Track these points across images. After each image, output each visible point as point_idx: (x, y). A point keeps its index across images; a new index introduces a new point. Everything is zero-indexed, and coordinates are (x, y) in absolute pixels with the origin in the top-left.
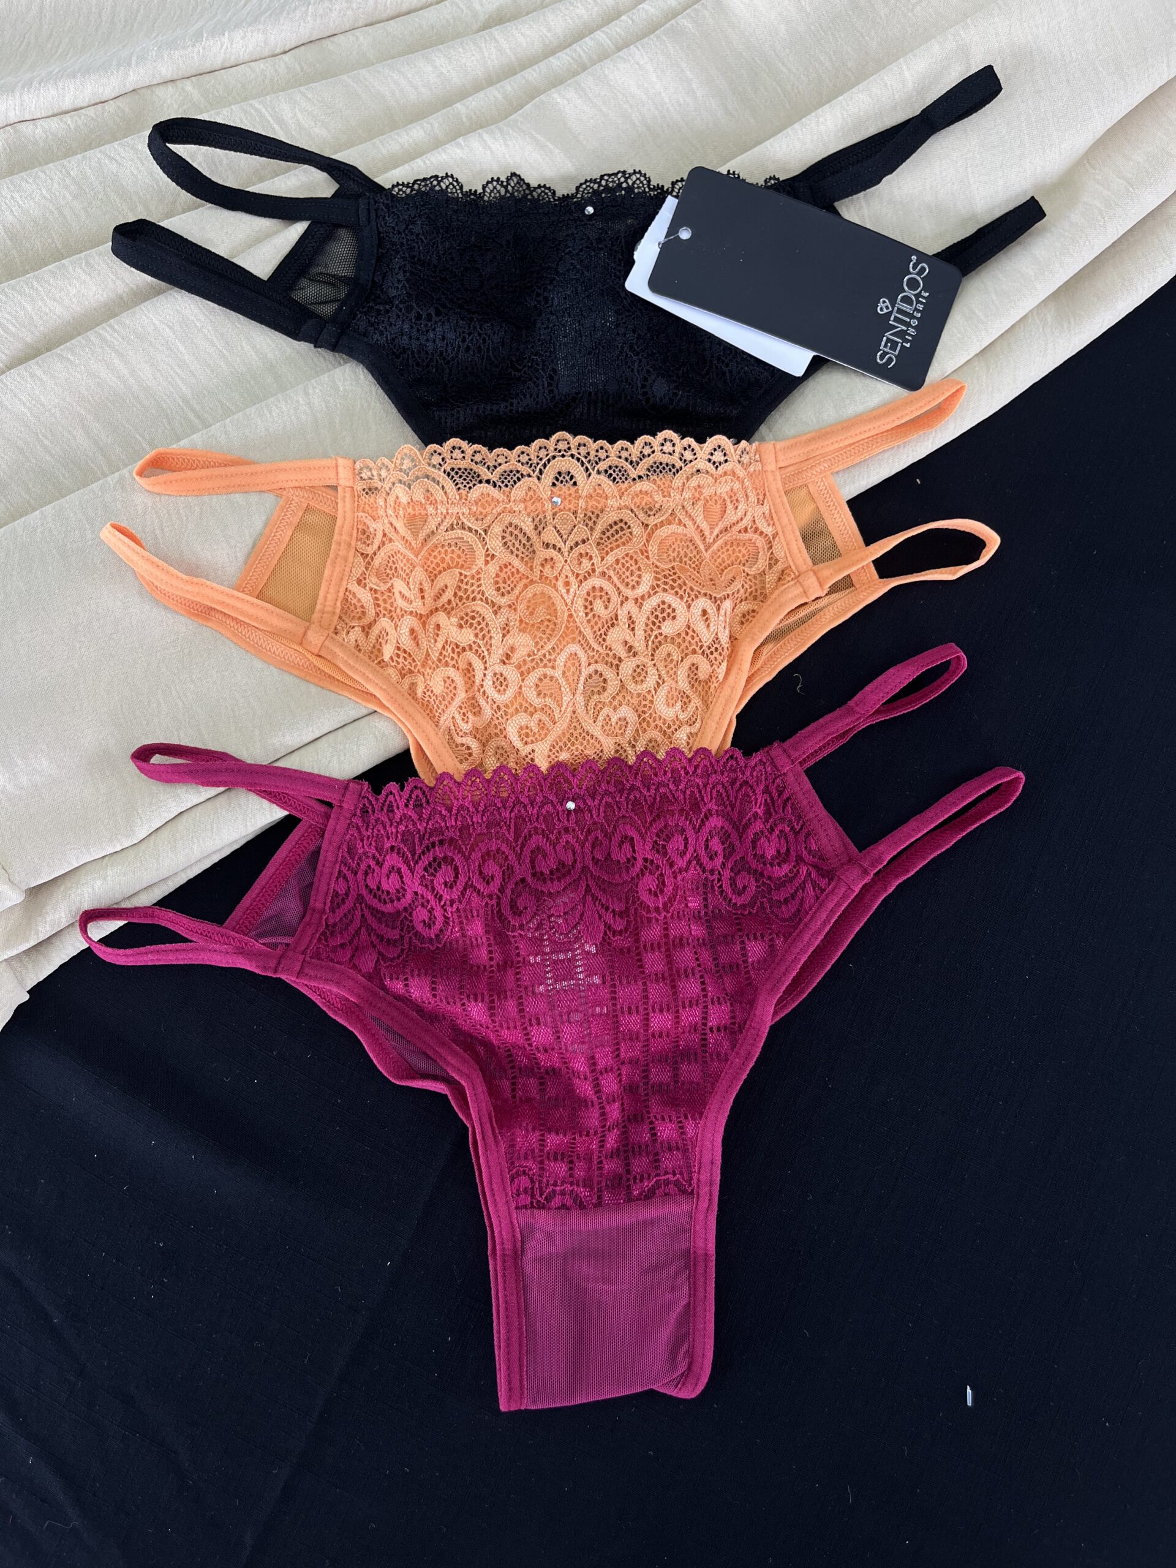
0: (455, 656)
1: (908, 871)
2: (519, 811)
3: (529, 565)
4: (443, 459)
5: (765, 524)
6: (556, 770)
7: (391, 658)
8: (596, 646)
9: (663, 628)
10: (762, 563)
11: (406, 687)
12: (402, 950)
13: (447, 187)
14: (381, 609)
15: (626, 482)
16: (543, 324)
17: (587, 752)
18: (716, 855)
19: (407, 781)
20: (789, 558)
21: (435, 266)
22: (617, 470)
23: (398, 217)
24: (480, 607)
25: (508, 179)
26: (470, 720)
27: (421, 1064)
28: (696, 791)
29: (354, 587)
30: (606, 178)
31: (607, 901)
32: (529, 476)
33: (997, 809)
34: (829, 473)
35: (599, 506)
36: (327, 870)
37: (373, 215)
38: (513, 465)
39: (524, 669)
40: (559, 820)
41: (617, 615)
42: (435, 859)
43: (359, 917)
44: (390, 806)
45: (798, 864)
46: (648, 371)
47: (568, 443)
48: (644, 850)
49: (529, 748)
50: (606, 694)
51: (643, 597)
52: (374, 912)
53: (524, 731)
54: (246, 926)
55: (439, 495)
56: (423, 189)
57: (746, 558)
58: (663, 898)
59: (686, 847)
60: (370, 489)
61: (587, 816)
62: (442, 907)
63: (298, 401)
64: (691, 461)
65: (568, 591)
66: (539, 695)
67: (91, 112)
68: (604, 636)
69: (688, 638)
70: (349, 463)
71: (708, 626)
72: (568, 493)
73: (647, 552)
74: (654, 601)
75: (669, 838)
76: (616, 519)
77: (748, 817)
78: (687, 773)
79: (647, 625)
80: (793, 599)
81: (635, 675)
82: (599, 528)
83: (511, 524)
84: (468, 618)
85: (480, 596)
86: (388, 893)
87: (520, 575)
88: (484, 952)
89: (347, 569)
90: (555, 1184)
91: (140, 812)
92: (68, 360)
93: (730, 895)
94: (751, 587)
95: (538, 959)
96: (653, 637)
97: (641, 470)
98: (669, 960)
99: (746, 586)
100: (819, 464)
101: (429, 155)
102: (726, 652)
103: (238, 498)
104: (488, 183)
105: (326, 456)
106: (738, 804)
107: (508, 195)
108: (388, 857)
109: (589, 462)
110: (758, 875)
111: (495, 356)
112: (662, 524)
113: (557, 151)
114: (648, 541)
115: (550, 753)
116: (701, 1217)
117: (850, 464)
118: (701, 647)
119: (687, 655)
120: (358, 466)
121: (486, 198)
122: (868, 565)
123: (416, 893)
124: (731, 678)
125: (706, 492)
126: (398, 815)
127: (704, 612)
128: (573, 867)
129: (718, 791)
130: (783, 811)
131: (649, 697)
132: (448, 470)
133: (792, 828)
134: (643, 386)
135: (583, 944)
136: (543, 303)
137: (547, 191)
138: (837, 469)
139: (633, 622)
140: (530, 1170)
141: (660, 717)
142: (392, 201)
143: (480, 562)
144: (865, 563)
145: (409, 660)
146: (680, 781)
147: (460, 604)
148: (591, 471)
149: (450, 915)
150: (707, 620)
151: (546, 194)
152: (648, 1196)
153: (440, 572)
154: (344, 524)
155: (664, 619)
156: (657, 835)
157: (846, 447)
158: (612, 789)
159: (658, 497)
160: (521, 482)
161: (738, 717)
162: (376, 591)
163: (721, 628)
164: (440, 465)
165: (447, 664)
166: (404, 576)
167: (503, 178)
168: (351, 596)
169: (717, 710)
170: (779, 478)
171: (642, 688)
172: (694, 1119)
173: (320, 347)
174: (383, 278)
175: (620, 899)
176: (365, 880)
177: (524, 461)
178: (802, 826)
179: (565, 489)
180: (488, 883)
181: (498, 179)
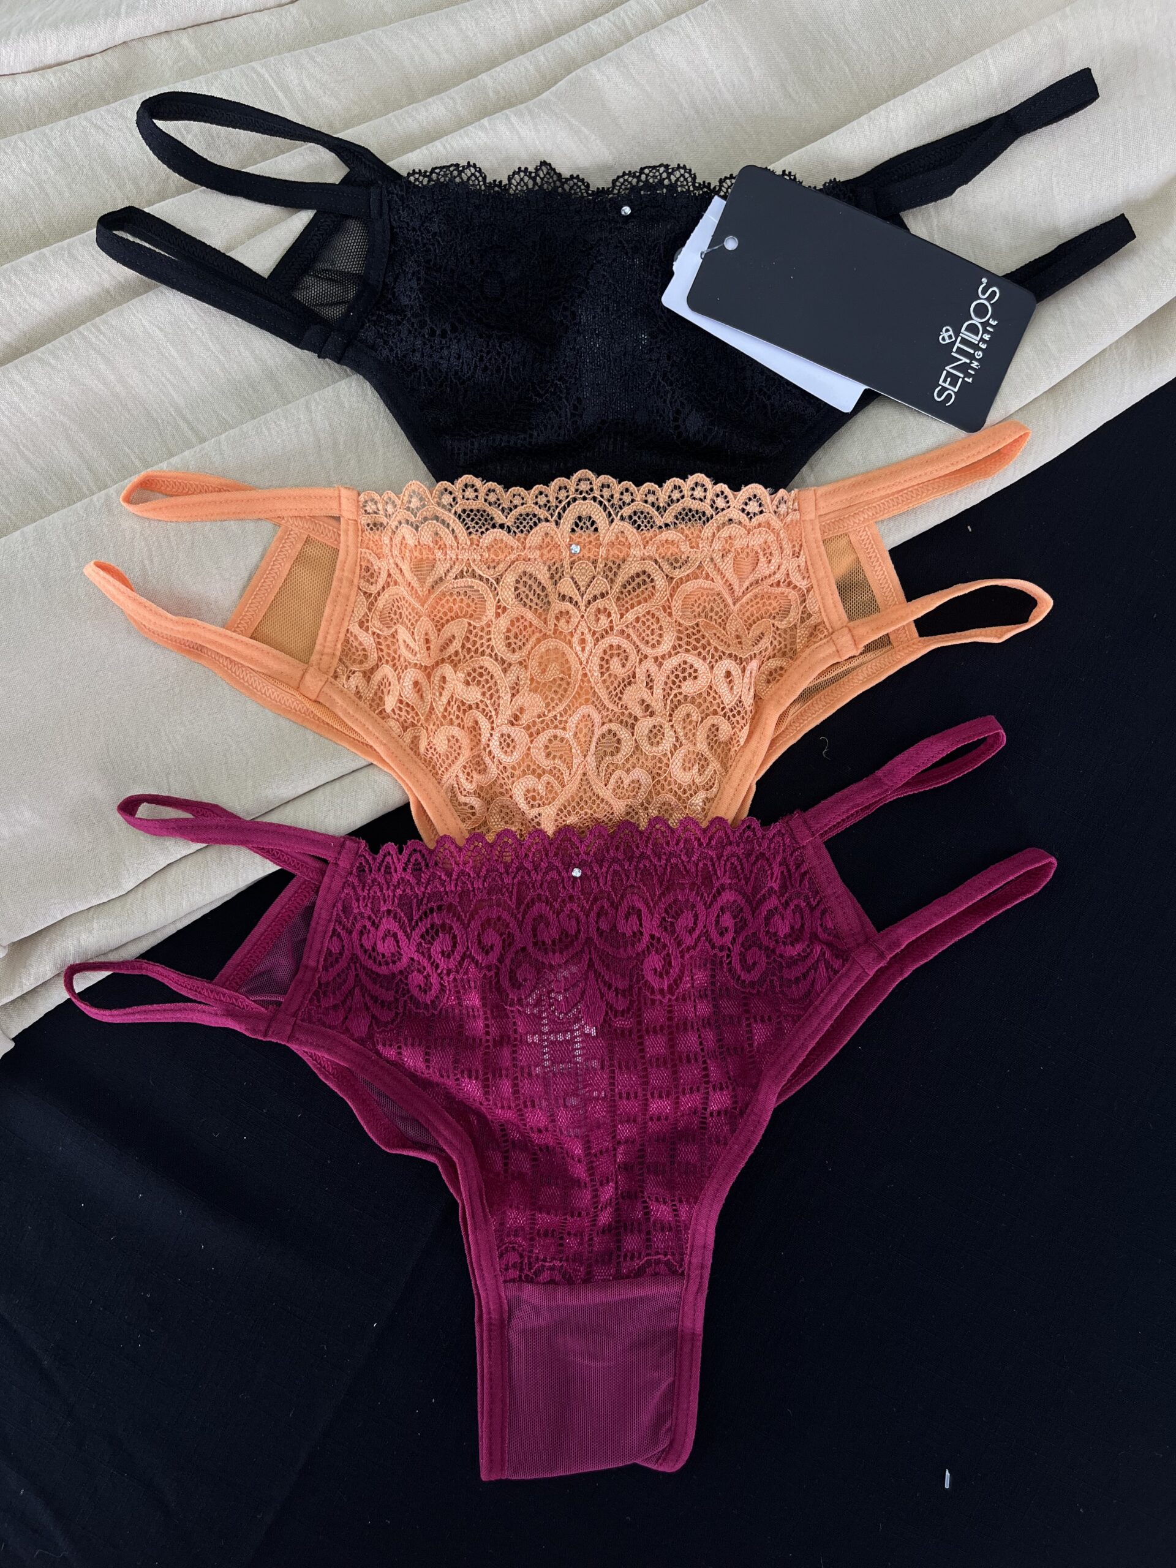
0: (461, 715)
1: (926, 956)
2: (522, 877)
3: (543, 617)
4: (454, 499)
5: (800, 578)
6: (563, 834)
7: (393, 710)
8: (611, 706)
9: (683, 687)
10: (794, 616)
11: (408, 740)
12: (397, 1014)
13: (469, 178)
14: (384, 654)
15: (652, 531)
16: (569, 343)
17: (596, 815)
18: (726, 931)
19: (406, 843)
20: (823, 614)
21: (452, 271)
22: (642, 516)
23: (414, 211)
24: (488, 662)
25: (537, 170)
26: (475, 779)
27: (412, 1133)
28: (709, 863)
29: (355, 629)
30: (647, 171)
31: (611, 978)
32: (547, 520)
33: (1024, 894)
34: (871, 522)
35: (621, 556)
36: (320, 929)
37: (386, 209)
38: (530, 507)
39: (533, 730)
40: (564, 887)
41: (634, 673)
42: (432, 926)
43: (353, 978)
44: (388, 867)
45: (811, 942)
46: (682, 403)
47: (591, 484)
48: (651, 926)
49: (535, 811)
50: (620, 756)
51: (663, 657)
52: (369, 973)
53: (531, 794)
54: (236, 983)
55: (449, 539)
56: (442, 180)
57: (777, 610)
58: (669, 980)
59: (695, 923)
60: (375, 525)
61: (594, 884)
62: (439, 975)
63: (299, 419)
64: (723, 509)
65: (583, 649)
66: (548, 755)
67: (76, 67)
68: (619, 695)
69: (710, 699)
70: (354, 494)
71: (732, 688)
72: (587, 540)
73: (670, 608)
74: (675, 661)
75: (679, 915)
76: (639, 569)
77: (762, 893)
78: (700, 845)
79: (666, 683)
80: (824, 659)
81: (651, 735)
82: (620, 580)
83: (525, 573)
84: (475, 675)
85: (488, 651)
86: (383, 955)
87: (533, 628)
88: (480, 1024)
89: (349, 609)
90: (545, 1260)
91: (127, 863)
92: (50, 364)
93: (739, 971)
94: (780, 643)
95: (536, 1038)
96: (671, 697)
97: (669, 517)
98: (672, 1045)
99: (776, 643)
100: (862, 512)
101: (449, 136)
102: (749, 716)
103: (233, 526)
104: (514, 173)
105: (330, 484)
106: (752, 878)
107: (537, 188)
108: (384, 920)
109: (612, 506)
110: (770, 952)
111: (515, 377)
112: (688, 578)
113: (593, 137)
114: (672, 596)
115: (558, 818)
116: (691, 1299)
117: (896, 512)
118: (723, 709)
119: (707, 715)
120: (362, 498)
121: (511, 192)
122: (908, 624)
123: (412, 959)
124: (753, 743)
125: (738, 544)
126: (396, 878)
127: (728, 674)
128: (577, 939)
129: (732, 864)
130: (800, 886)
131: (665, 761)
132: (459, 511)
133: (808, 903)
134: (676, 420)
135: (583, 1026)
136: (569, 318)
137: (580, 184)
138: (882, 518)
139: (652, 681)
140: (520, 1246)
141: (675, 781)
142: (407, 192)
143: (491, 613)
144: (905, 623)
145: (412, 714)
146: (693, 852)
147: (468, 657)
148: (614, 516)
149: (446, 984)
150: (730, 682)
151: (579, 187)
152: (639, 1273)
153: (448, 621)
154: (346, 559)
155: (685, 679)
156: (666, 911)
157: (893, 494)
158: (620, 856)
159: (685, 548)
160: (538, 528)
161: (757, 783)
162: (379, 636)
163: (745, 691)
164: (451, 505)
165: (451, 723)
166: (409, 625)
167: (531, 169)
168: (352, 639)
169: (737, 774)
170: (817, 527)
171: (658, 751)
172: (687, 1201)
173: (324, 358)
174: (395, 282)
175: (623, 976)
176: (360, 940)
177: (542, 504)
178: (819, 902)
179: (585, 536)
180: (487, 953)
181: (526, 169)
